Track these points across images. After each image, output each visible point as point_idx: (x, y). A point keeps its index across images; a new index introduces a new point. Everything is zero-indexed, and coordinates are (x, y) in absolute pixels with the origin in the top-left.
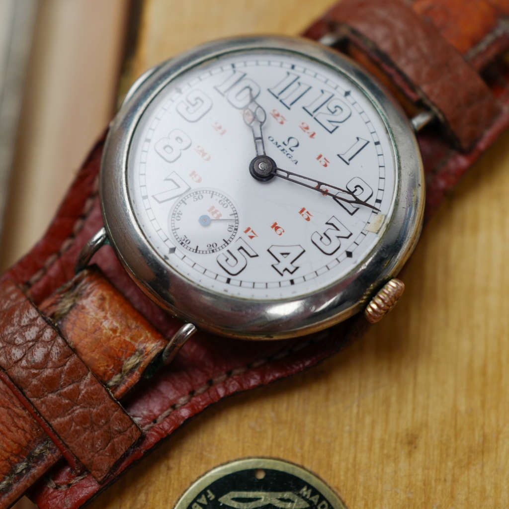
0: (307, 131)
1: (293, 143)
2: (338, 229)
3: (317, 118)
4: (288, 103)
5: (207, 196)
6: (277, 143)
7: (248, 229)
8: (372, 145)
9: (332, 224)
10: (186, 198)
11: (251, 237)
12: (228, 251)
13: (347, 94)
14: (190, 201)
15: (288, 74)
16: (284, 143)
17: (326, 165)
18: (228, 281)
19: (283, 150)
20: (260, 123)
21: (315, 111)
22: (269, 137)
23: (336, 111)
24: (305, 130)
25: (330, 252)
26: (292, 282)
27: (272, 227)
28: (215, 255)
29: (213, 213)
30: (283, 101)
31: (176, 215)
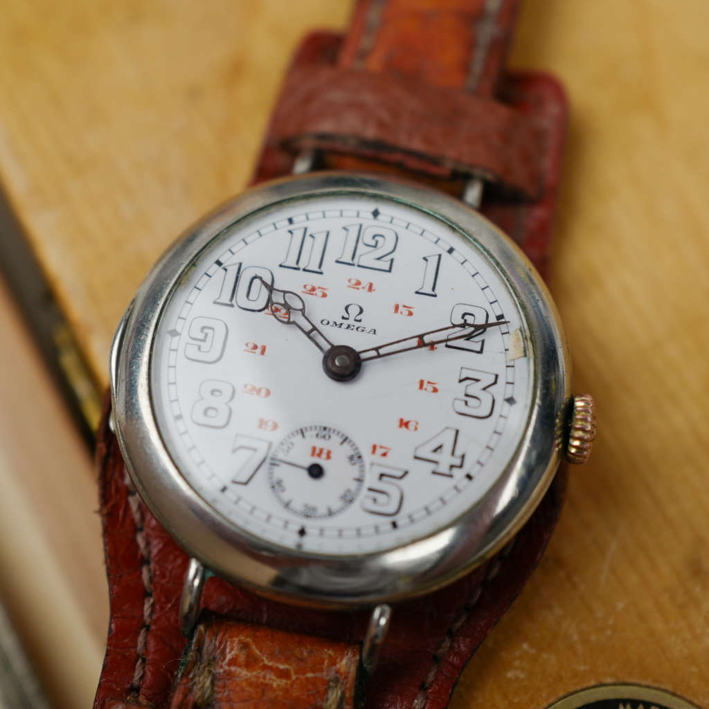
0: (360, 287)
1: (354, 311)
2: (477, 380)
3: (361, 264)
4: (315, 267)
5: (297, 440)
6: (335, 323)
7: (374, 447)
8: (445, 256)
9: (467, 379)
11: (384, 455)
12: (370, 489)
13: (376, 214)
15: (290, 232)
16: (343, 318)
17: (410, 314)
18: (394, 525)
19: (349, 326)
20: (300, 313)
21: (353, 258)
22: (322, 322)
23: (377, 242)
24: (357, 287)
25: (487, 413)
26: (469, 477)
27: (401, 426)
28: (356, 504)
29: (319, 455)
30: (307, 268)
31: (277, 486)
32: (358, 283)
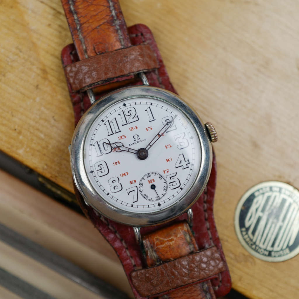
0: (134, 129)
1: (136, 137)
3: (130, 122)
4: (118, 131)
5: (143, 181)
6: (133, 143)
7: (164, 171)
8: (151, 106)
9: (177, 138)
10: (140, 190)
11: (168, 172)
12: (169, 183)
13: (125, 105)
14: (142, 189)
15: (105, 124)
16: (134, 141)
17: (152, 129)
18: (181, 189)
19: (137, 142)
20: (123, 146)
21: (127, 122)
22: (129, 145)
23: (130, 113)
25: (188, 145)
27: (167, 162)
28: (168, 189)
29: (151, 182)
30: (116, 132)
31: (145, 197)
32: (132, 128)
